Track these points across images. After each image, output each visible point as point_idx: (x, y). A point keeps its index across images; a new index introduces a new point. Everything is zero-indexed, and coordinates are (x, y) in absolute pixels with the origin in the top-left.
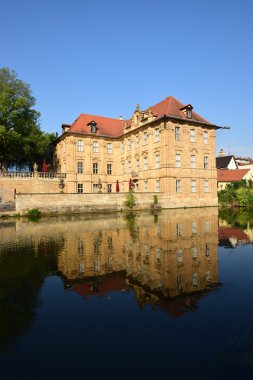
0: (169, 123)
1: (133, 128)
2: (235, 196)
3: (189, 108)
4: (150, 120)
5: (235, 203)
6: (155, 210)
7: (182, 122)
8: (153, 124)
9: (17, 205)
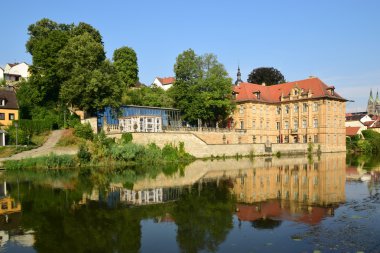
0: (327, 101)
1: (291, 99)
2: (356, 145)
3: (333, 89)
4: (310, 96)
5: (357, 150)
6: (319, 153)
7: (331, 99)
8: (312, 99)
9: (273, 149)
